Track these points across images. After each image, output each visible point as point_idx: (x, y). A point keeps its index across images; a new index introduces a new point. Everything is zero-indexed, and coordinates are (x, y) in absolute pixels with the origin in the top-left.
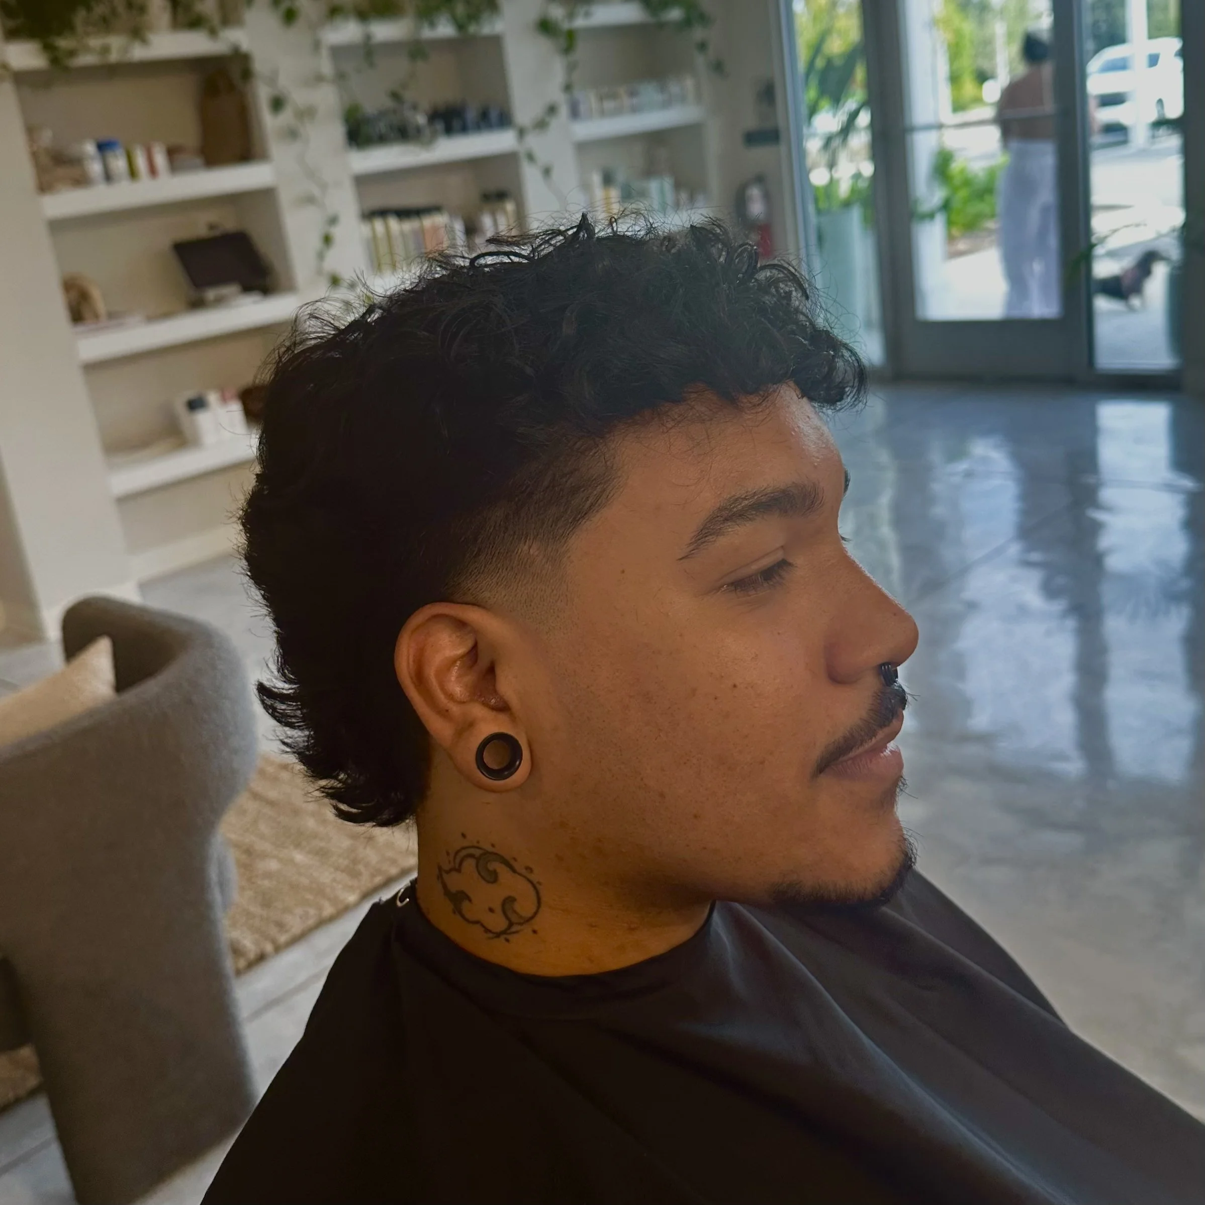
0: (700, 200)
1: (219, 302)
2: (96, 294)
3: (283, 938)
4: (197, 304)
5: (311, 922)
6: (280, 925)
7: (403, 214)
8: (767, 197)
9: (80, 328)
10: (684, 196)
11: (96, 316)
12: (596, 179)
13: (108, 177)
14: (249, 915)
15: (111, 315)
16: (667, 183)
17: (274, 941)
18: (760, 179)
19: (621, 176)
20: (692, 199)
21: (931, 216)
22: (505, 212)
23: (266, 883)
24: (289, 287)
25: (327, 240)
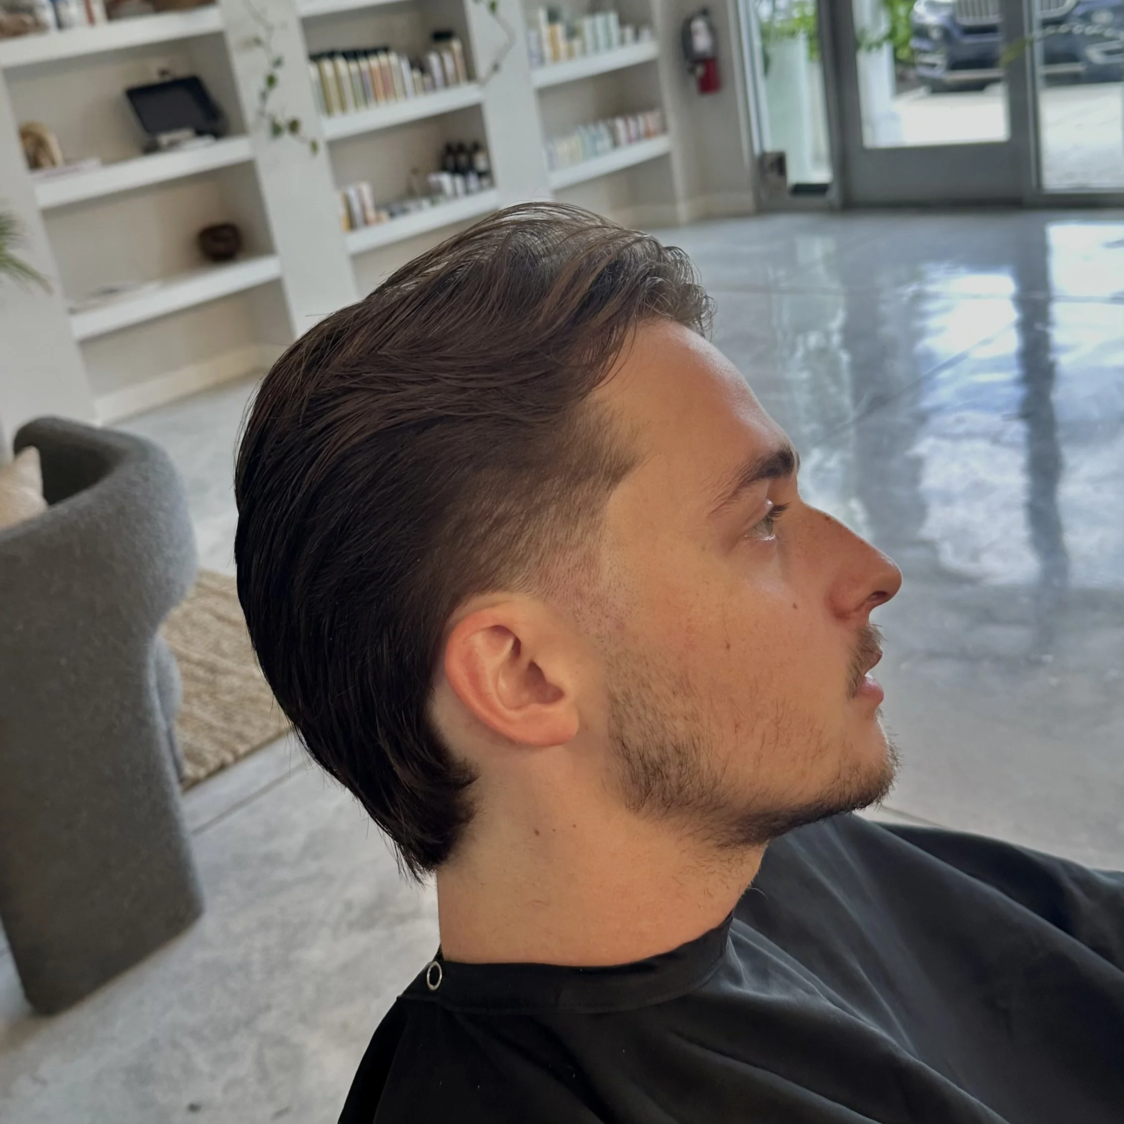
0: (646, 33)
1: (173, 146)
2: (53, 142)
3: (242, 749)
4: (151, 149)
5: (270, 734)
6: (241, 737)
7: (352, 55)
8: (713, 30)
9: (38, 174)
10: (629, 32)
11: (53, 163)
12: (542, 15)
13: (60, 25)
14: (211, 728)
15: (67, 161)
16: (613, 18)
17: (234, 752)
18: (705, 13)
19: (566, 14)
20: (637, 35)
21: (879, 45)
22: (450, 50)
23: (228, 698)
24: (241, 131)
25: (271, 81)
